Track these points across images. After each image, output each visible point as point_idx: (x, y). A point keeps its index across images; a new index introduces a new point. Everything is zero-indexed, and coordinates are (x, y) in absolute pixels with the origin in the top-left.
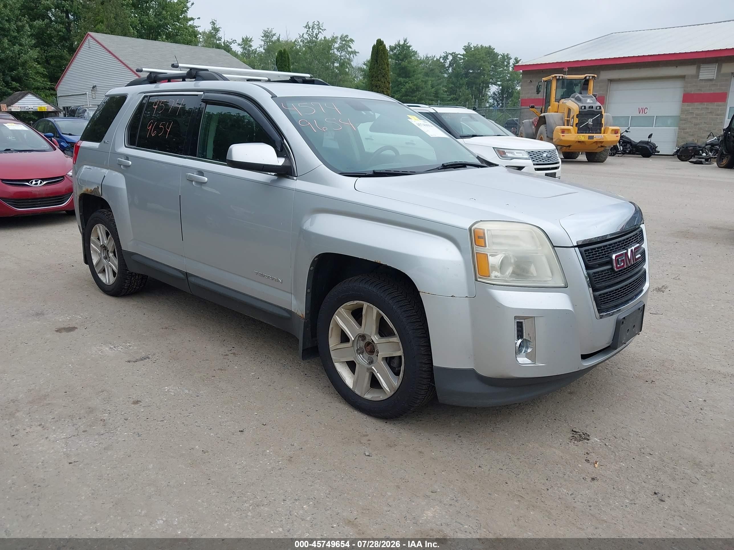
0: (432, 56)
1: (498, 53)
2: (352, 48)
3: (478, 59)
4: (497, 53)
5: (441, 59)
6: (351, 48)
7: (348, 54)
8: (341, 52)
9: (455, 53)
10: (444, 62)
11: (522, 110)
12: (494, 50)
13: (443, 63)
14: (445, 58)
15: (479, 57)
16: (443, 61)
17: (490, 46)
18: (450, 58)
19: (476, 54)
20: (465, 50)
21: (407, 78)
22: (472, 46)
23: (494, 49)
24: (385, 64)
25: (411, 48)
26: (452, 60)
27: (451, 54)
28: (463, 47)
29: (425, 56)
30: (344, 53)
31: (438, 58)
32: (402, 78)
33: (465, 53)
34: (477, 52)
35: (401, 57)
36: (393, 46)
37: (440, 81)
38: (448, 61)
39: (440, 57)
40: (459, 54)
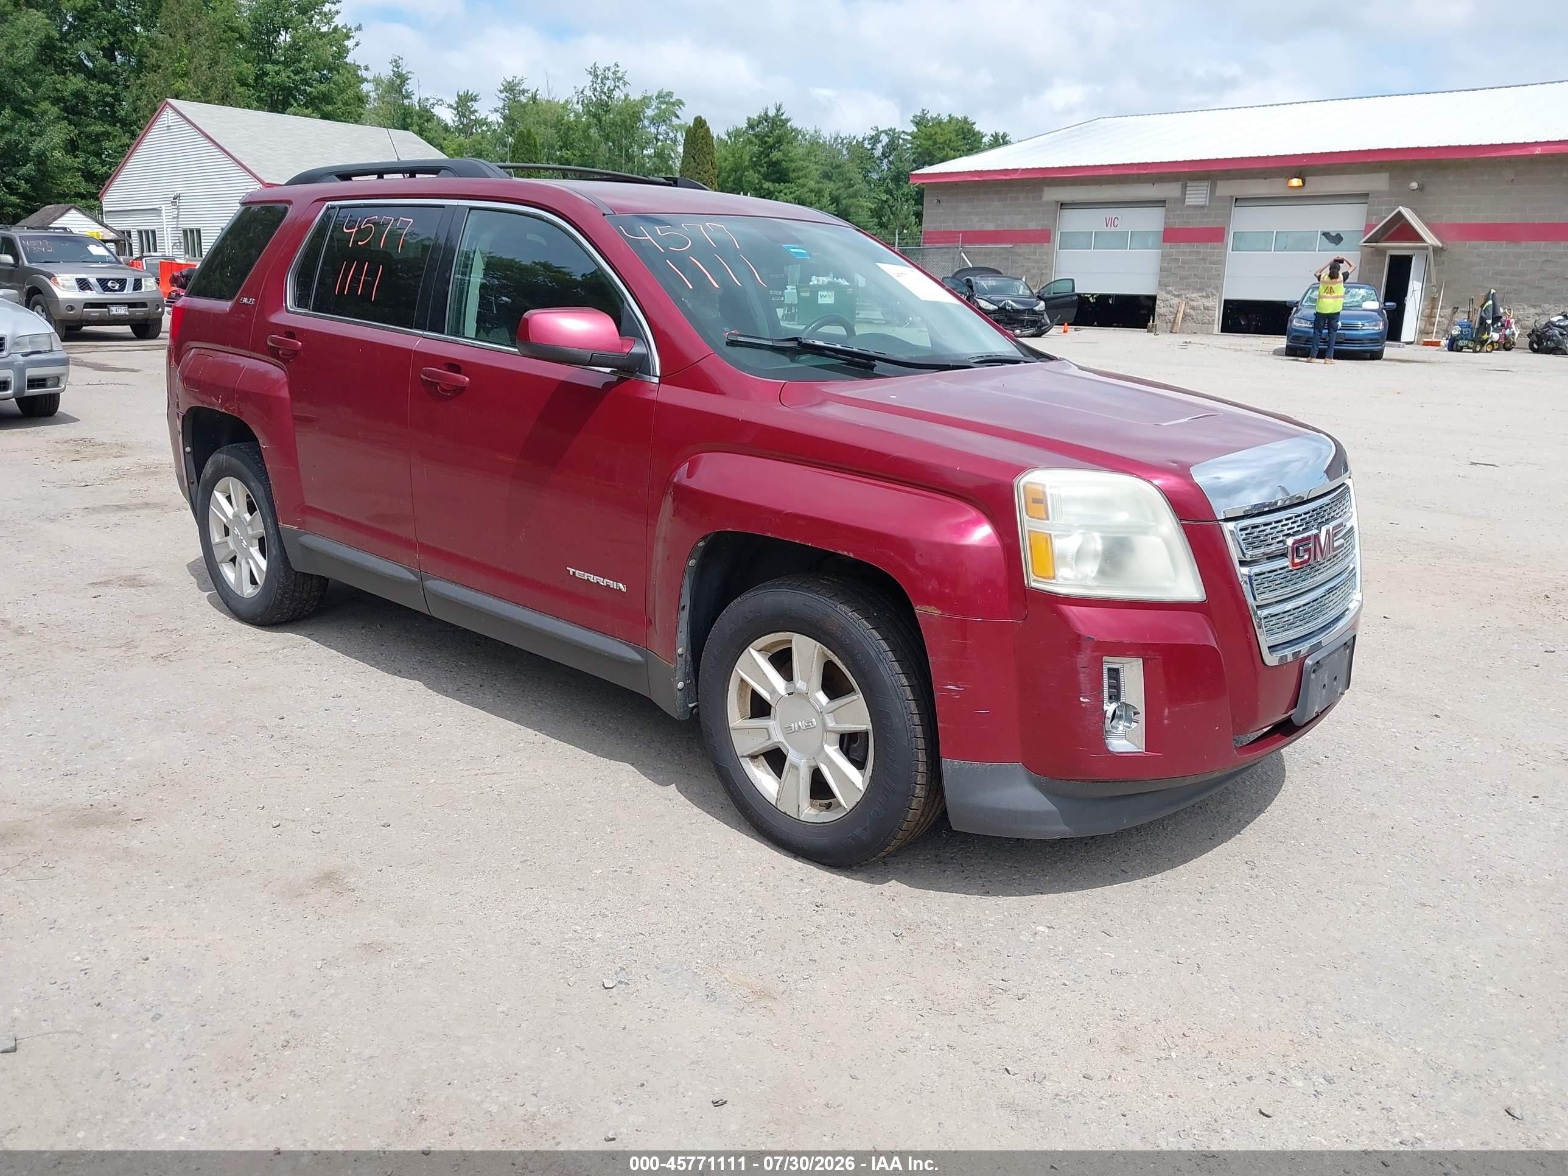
0: (850, 136)
1: (981, 131)
2: (681, 117)
3: (940, 144)
4: (979, 132)
5: (867, 142)
6: (678, 117)
7: (672, 131)
8: (659, 126)
9: (895, 129)
10: (872, 149)
11: (926, 250)
12: (974, 126)
13: (869, 150)
14: (875, 140)
15: (942, 141)
16: (869, 147)
17: (966, 119)
18: (885, 139)
19: (936, 133)
20: (917, 124)
21: (782, 184)
22: (929, 116)
23: (974, 123)
24: (707, 163)
25: (789, 124)
26: (887, 145)
27: (885, 132)
28: (912, 119)
29: (833, 136)
30: (664, 127)
31: (860, 140)
32: (771, 183)
33: (916, 130)
34: (938, 129)
35: (770, 140)
36: (754, 119)
37: (851, 189)
38: (879, 146)
39: (864, 139)
40: (903, 132)
